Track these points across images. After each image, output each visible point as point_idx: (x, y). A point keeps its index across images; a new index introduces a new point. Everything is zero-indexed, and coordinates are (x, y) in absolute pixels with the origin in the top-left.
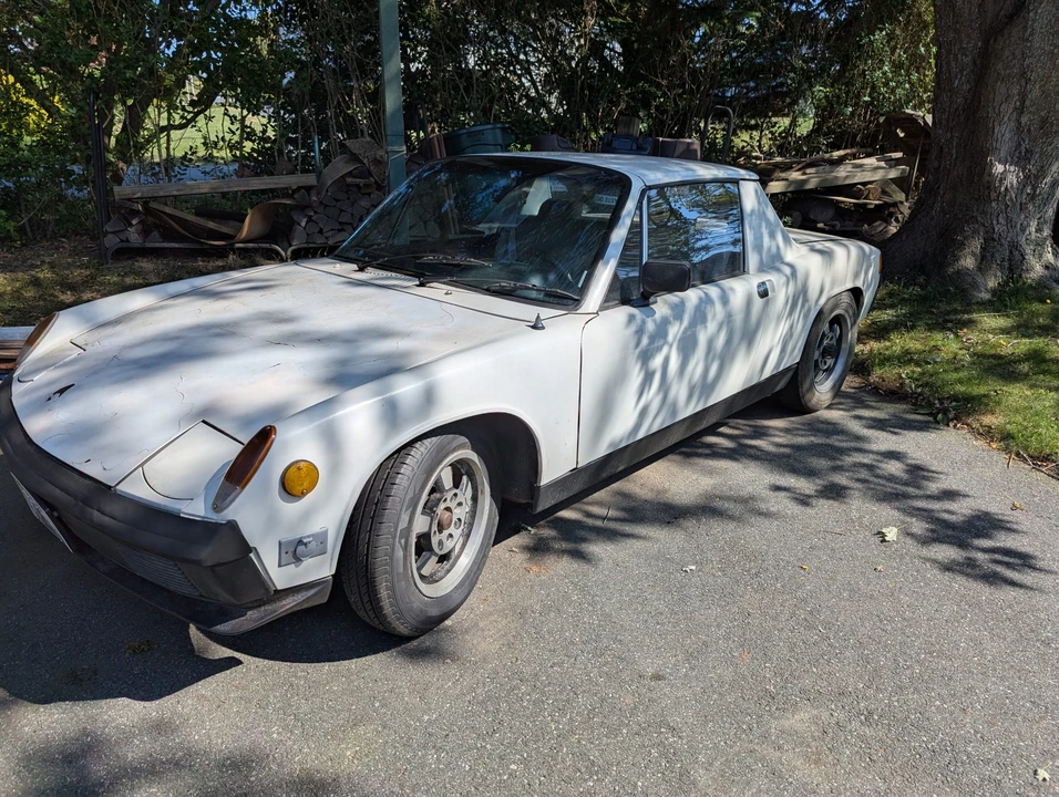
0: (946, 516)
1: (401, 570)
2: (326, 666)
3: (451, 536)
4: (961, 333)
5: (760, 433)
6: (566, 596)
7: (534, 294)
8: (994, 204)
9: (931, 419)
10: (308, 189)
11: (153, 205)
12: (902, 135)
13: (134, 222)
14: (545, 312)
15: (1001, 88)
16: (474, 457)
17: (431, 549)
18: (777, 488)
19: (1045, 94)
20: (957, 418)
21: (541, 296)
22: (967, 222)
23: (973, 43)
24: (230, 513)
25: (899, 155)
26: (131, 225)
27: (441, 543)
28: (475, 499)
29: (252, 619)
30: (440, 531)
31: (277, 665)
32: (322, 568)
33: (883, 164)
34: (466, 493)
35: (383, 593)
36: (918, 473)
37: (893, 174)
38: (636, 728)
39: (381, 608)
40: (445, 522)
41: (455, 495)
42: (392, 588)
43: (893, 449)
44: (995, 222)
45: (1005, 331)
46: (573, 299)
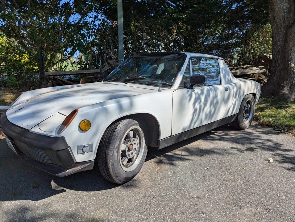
0: (288, 156)
1: (116, 159)
2: (92, 192)
3: (132, 153)
4: (286, 109)
5: (226, 135)
6: (168, 175)
7: (159, 84)
8: (292, 75)
9: (280, 132)
10: (98, 73)
11: (55, 77)
12: (263, 61)
13: (50, 82)
14: (161, 88)
15: (292, 43)
16: (140, 129)
17: (126, 156)
18: (233, 148)
20: (288, 131)
22: (285, 80)
23: (283, 32)
24: (63, 134)
25: (263, 67)
26: (49, 82)
27: (129, 155)
28: (140, 143)
29: (68, 172)
30: (129, 151)
31: (77, 192)
32: (91, 156)
33: (258, 69)
34: (137, 141)
35: (110, 167)
36: (276, 144)
37: (262, 71)
39: (109, 172)
40: (131, 148)
41: (134, 140)
42: (113, 165)
43: (269, 139)
44: (293, 80)
46: (170, 85)
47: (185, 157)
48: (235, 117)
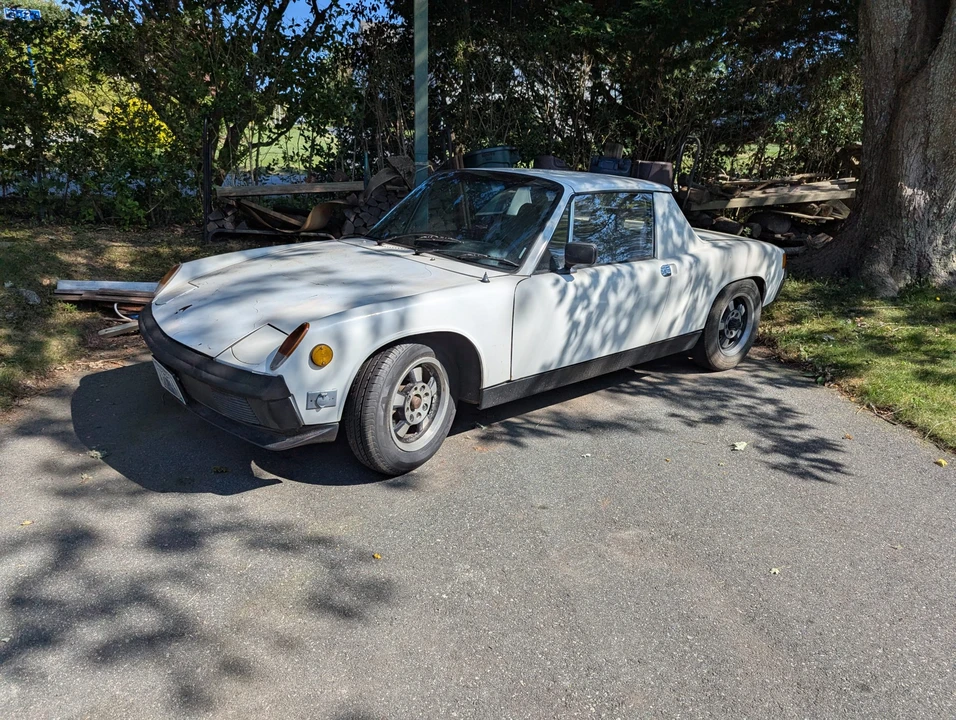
1: (382, 424)
2: (334, 487)
3: (419, 414)
4: (858, 320)
5: (674, 382)
6: (496, 465)
7: (492, 263)
8: (904, 220)
9: (813, 380)
10: (358, 193)
11: (243, 201)
12: (857, 163)
13: (229, 214)
14: (491, 273)
15: (908, 129)
16: (437, 363)
17: (405, 419)
18: (673, 415)
19: (945, 133)
20: (832, 380)
21: (496, 264)
22: (882, 234)
23: (889, 91)
24: (279, 371)
25: (852, 179)
26: (227, 216)
27: (412, 417)
28: (439, 393)
29: (288, 443)
30: (413, 410)
31: (303, 485)
32: (332, 415)
33: (836, 187)
34: (432, 388)
35: (370, 437)
36: (785, 412)
37: (844, 195)
38: (520, 529)
39: (368, 447)
40: (416, 404)
41: (424, 387)
42: (375, 434)
43: (771, 397)
44: (905, 235)
45: (896, 320)
46: (513, 265)
47: (546, 429)
48: (696, 339)
